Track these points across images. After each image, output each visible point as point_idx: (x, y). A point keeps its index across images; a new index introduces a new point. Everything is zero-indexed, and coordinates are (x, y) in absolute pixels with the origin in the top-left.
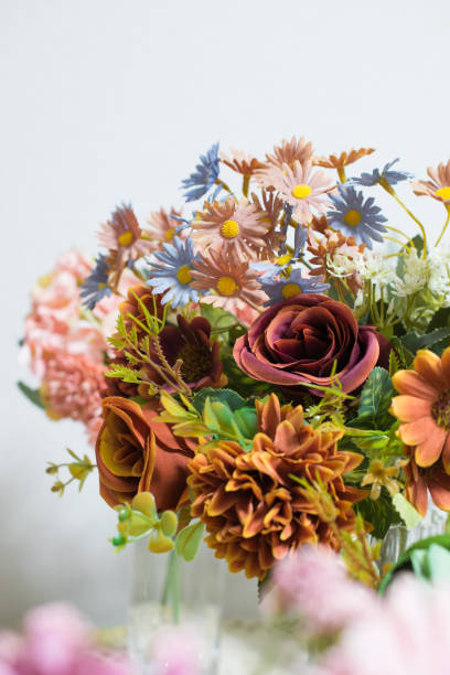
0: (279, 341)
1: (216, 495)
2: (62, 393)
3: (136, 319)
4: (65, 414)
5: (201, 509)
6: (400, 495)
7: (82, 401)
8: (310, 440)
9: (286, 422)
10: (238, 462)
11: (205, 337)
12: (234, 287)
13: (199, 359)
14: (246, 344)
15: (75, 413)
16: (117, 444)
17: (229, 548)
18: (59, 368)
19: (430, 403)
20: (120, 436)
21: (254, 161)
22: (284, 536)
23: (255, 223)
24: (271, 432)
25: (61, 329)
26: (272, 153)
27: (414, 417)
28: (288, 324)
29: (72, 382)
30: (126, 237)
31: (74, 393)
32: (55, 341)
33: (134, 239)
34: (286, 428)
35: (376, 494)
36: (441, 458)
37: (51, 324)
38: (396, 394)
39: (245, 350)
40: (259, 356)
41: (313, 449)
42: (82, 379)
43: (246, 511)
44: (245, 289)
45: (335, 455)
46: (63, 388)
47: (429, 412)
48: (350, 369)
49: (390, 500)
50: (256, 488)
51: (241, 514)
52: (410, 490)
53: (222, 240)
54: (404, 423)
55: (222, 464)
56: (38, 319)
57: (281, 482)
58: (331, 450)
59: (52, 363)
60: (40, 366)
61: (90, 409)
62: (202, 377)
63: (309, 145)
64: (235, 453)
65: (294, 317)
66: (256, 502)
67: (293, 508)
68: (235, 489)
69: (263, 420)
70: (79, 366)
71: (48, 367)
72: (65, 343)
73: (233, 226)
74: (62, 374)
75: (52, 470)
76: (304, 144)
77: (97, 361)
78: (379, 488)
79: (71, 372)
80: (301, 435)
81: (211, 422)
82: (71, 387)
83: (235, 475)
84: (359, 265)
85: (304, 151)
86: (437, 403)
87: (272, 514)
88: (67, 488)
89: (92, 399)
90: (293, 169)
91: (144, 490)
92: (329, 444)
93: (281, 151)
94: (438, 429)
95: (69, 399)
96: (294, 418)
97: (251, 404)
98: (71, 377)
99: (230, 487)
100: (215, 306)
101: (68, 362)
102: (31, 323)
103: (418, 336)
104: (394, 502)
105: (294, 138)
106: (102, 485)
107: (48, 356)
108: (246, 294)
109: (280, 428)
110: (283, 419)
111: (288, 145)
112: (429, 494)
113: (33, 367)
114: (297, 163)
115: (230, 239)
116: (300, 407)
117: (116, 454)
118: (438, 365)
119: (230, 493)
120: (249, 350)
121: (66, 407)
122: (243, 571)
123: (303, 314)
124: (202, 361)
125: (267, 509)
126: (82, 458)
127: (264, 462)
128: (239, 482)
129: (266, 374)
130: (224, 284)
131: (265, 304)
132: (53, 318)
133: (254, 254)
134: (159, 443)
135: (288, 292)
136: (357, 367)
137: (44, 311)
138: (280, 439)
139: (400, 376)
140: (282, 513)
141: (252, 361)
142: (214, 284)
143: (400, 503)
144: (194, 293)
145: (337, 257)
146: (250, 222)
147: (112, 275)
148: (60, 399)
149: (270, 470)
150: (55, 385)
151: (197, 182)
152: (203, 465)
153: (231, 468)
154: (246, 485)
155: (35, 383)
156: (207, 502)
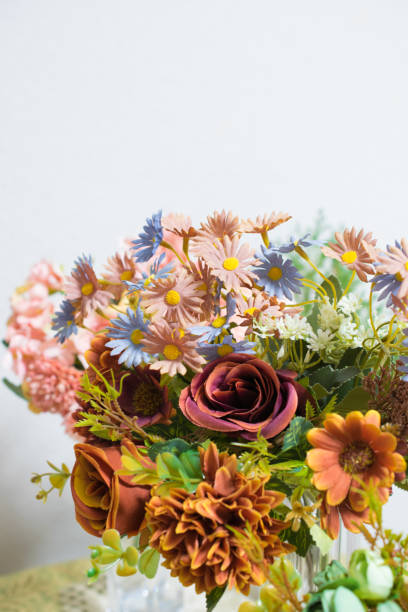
0: (216, 391)
1: (168, 532)
2: (41, 393)
3: (98, 372)
4: (45, 409)
5: (157, 542)
6: (315, 525)
7: (59, 400)
8: (242, 487)
9: (224, 468)
10: (185, 506)
11: (155, 381)
12: (177, 353)
13: (152, 397)
14: (190, 394)
15: (53, 409)
16: (88, 479)
17: (181, 572)
18: (37, 371)
19: (338, 454)
20: (90, 474)
21: (191, 229)
22: (223, 568)
23: (193, 292)
24: (211, 479)
25: (38, 335)
26: (205, 222)
27: (326, 467)
28: (223, 377)
29: (49, 384)
30: (87, 288)
31: (52, 393)
32: (33, 346)
33: (94, 290)
34: (223, 473)
35: (296, 527)
36: (347, 498)
37: (29, 330)
38: (310, 447)
39: (189, 398)
40: (201, 406)
41: (245, 494)
42: (58, 382)
43: (193, 546)
44: (186, 355)
45: (263, 497)
46: (40, 389)
47: (336, 461)
48: (274, 419)
49: (308, 530)
50: (200, 530)
51: (189, 548)
52: (325, 520)
53: (166, 307)
54: (317, 472)
55: (172, 510)
56: (18, 327)
57: (220, 522)
58: (259, 493)
59: (32, 366)
60: (22, 367)
61: (66, 405)
62: (155, 414)
63: (236, 219)
64: (182, 497)
65: (228, 371)
66: (200, 538)
67: (231, 543)
68: (183, 531)
69: (205, 464)
70: (54, 370)
71: (28, 370)
72: (42, 349)
73: (175, 295)
74: (40, 377)
75: (37, 479)
76: (232, 219)
77: (70, 366)
78: (299, 521)
79: (48, 375)
80: (235, 481)
81: (163, 472)
82: (48, 388)
83: (183, 518)
84: (280, 325)
85: (232, 225)
86: (343, 454)
87: (214, 548)
88: (49, 495)
89: (66, 398)
90: (223, 242)
91: (111, 527)
92: (258, 488)
93: (213, 221)
94: (344, 475)
95: (47, 397)
96: (229, 465)
97: (195, 448)
98: (48, 380)
99: (180, 529)
100: (162, 372)
101: (45, 367)
102: (12, 331)
103: (332, 370)
104: (312, 533)
105: (224, 212)
106: (77, 513)
107: (28, 359)
108: (186, 358)
109: (218, 473)
110: (221, 464)
111: (219, 216)
112: (340, 517)
113: (15, 369)
114: (227, 237)
115: (173, 306)
116: (234, 456)
117: (88, 488)
118: (343, 425)
119: (180, 535)
120: (192, 399)
121: (45, 404)
122: (193, 586)
123: (235, 370)
124: (154, 399)
125: (209, 545)
126: (60, 468)
127: (206, 508)
128: (187, 524)
129: (206, 422)
130: (169, 351)
131: (204, 366)
132: (30, 325)
133: (193, 319)
134: (122, 482)
135: (221, 352)
136: (280, 416)
137: (22, 320)
138: (219, 485)
139: (313, 433)
140: (222, 547)
141: (194, 409)
142: (160, 349)
143: (317, 533)
144: (145, 354)
145: (260, 319)
146: (188, 292)
147: (78, 315)
148: (40, 397)
149: (210, 514)
150: (35, 386)
151: (145, 244)
152: (157, 506)
153: (180, 511)
154: (192, 528)
155: (17, 381)
156: (162, 538)
